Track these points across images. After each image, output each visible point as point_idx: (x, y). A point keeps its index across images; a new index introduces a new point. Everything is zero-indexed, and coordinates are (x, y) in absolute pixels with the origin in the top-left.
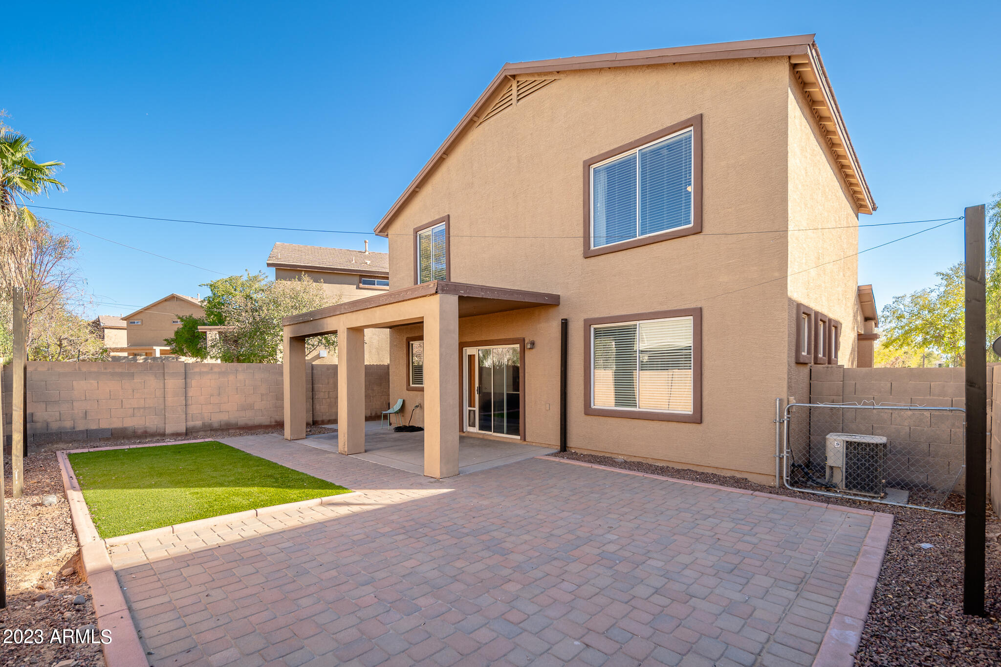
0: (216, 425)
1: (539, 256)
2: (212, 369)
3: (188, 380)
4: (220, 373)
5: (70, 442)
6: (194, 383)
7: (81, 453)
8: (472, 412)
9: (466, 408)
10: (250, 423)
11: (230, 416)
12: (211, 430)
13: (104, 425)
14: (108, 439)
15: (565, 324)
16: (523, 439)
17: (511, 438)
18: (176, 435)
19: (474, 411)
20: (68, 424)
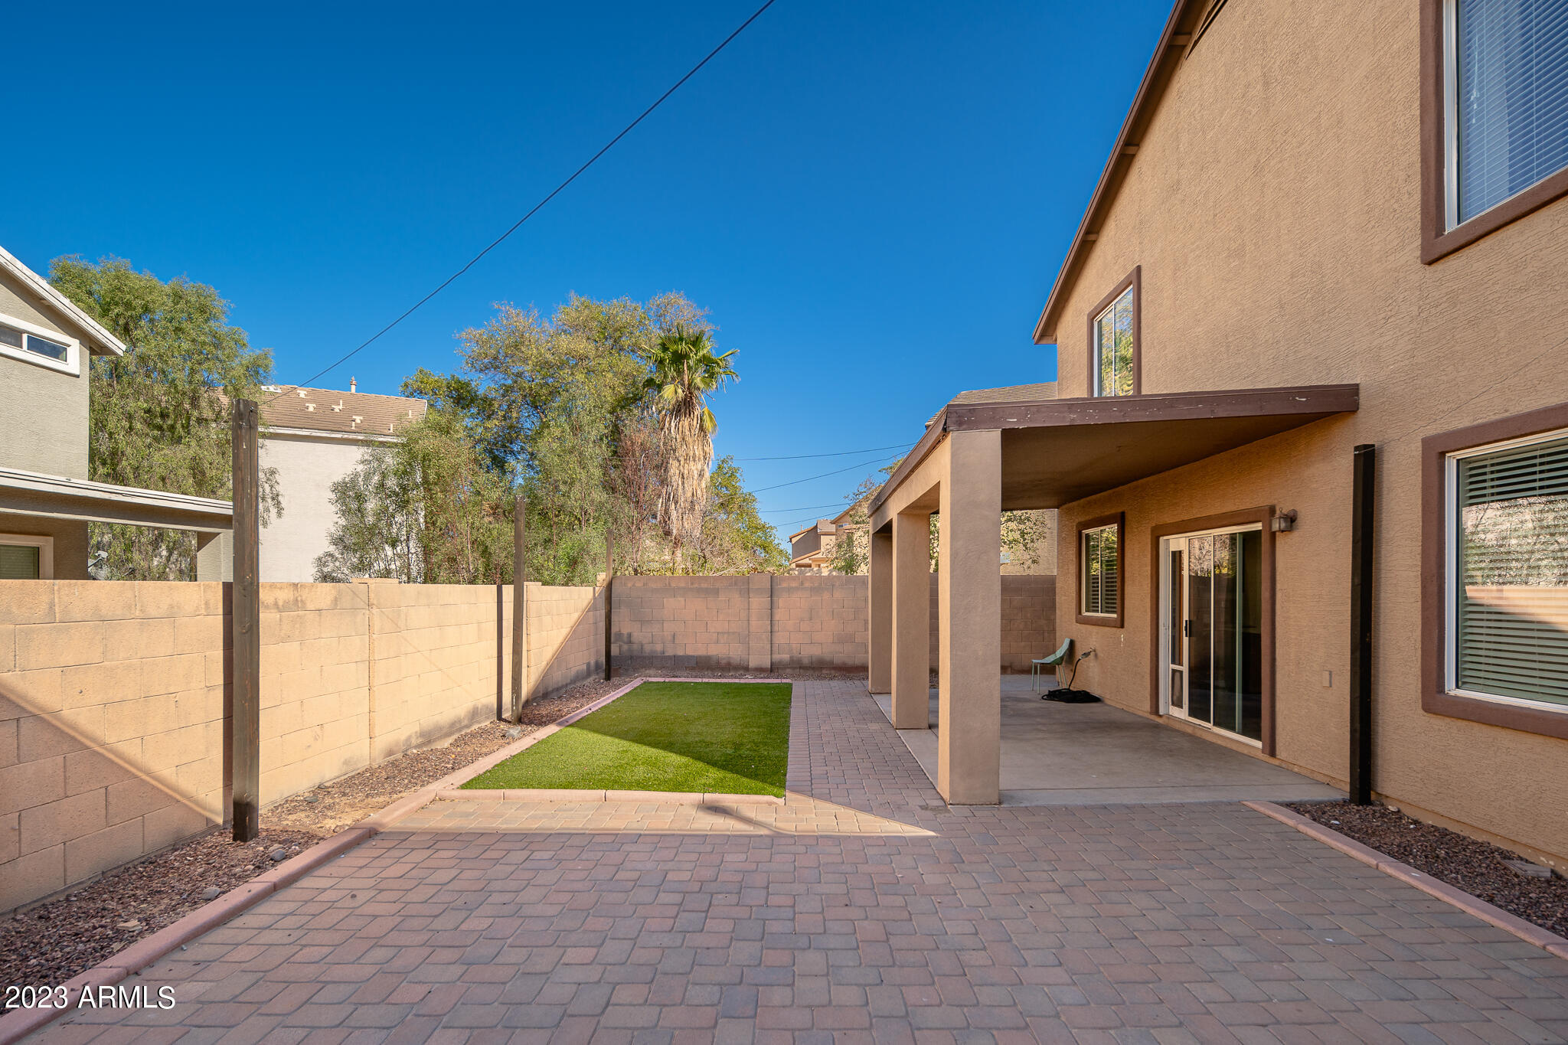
0: (806, 661)
1: (1309, 296)
2: (802, 584)
3: (775, 599)
4: (812, 589)
5: (661, 669)
6: (781, 602)
7: (657, 682)
8: (1177, 674)
9: (1166, 666)
10: (850, 662)
11: (824, 650)
12: (800, 668)
13: (691, 651)
14: (693, 669)
15: (1367, 461)
16: (1268, 750)
17: (1247, 745)
18: (760, 670)
19: (1181, 672)
20: (659, 648)
